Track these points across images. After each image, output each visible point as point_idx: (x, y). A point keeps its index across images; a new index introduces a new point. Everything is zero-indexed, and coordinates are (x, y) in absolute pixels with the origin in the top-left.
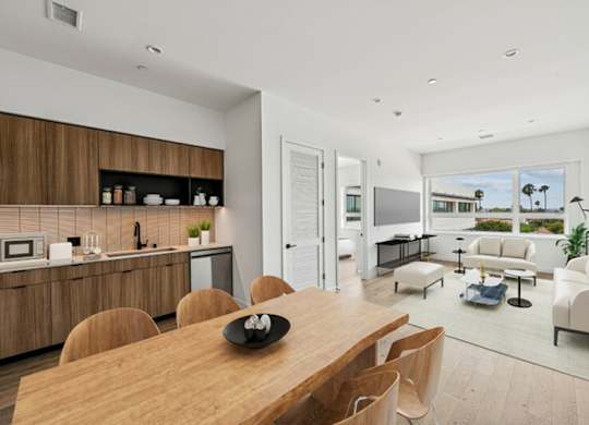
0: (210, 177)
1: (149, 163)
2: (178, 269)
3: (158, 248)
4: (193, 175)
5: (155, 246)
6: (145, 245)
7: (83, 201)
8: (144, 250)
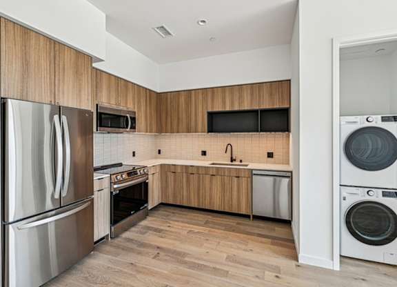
0: (277, 106)
1: (232, 104)
2: (244, 181)
3: (242, 163)
4: (262, 108)
5: (241, 161)
6: (235, 160)
7: (200, 130)
8: (234, 163)
